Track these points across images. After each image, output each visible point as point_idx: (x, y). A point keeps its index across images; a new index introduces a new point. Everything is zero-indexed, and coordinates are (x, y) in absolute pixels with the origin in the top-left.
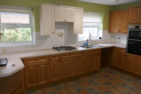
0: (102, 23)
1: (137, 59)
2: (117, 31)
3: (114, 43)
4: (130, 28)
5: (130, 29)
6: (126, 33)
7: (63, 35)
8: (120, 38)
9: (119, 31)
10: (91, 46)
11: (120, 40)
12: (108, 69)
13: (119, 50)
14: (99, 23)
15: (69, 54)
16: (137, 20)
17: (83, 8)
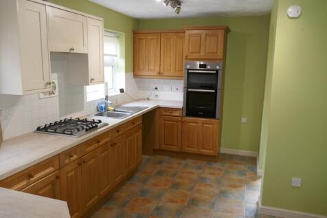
0: (121, 57)
1: (205, 125)
2: (155, 74)
3: (148, 99)
4: (188, 67)
5: (188, 70)
6: (178, 77)
7: (55, 89)
8: (156, 89)
9: (160, 74)
10: (115, 111)
11: (157, 92)
12: (149, 157)
13: (168, 114)
14: (116, 56)
15: (97, 139)
16: (202, 53)
17: (102, 19)
